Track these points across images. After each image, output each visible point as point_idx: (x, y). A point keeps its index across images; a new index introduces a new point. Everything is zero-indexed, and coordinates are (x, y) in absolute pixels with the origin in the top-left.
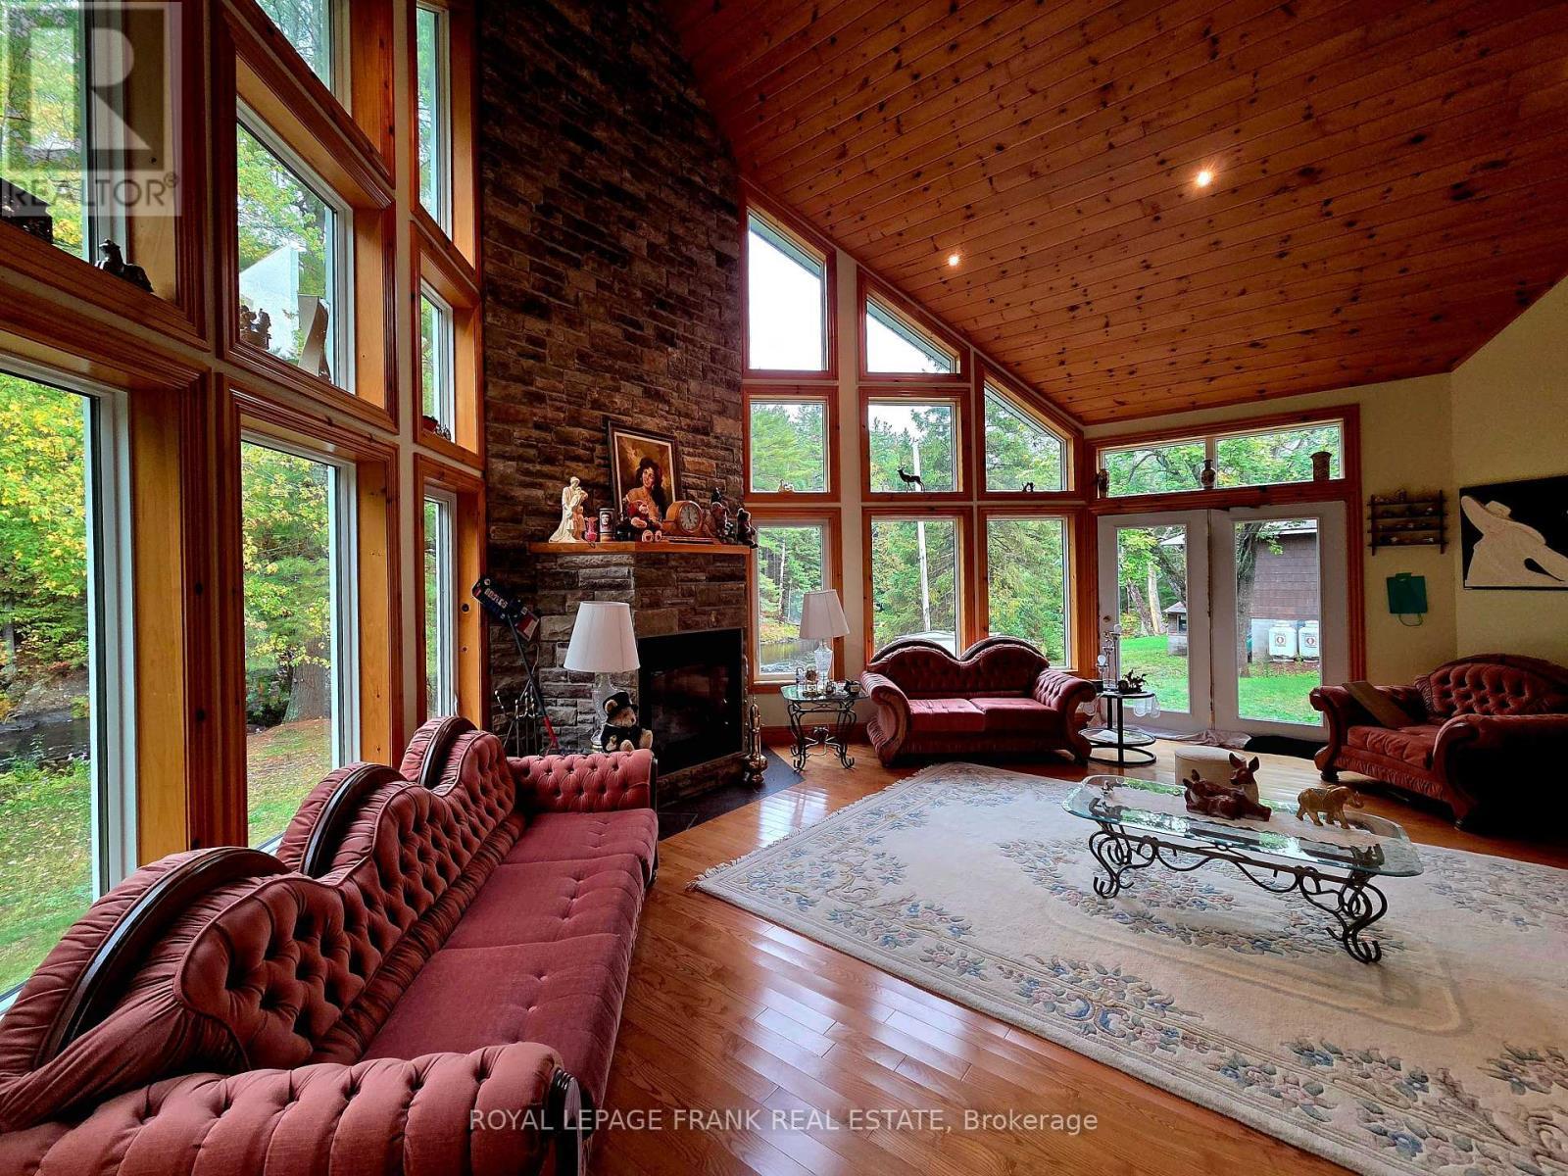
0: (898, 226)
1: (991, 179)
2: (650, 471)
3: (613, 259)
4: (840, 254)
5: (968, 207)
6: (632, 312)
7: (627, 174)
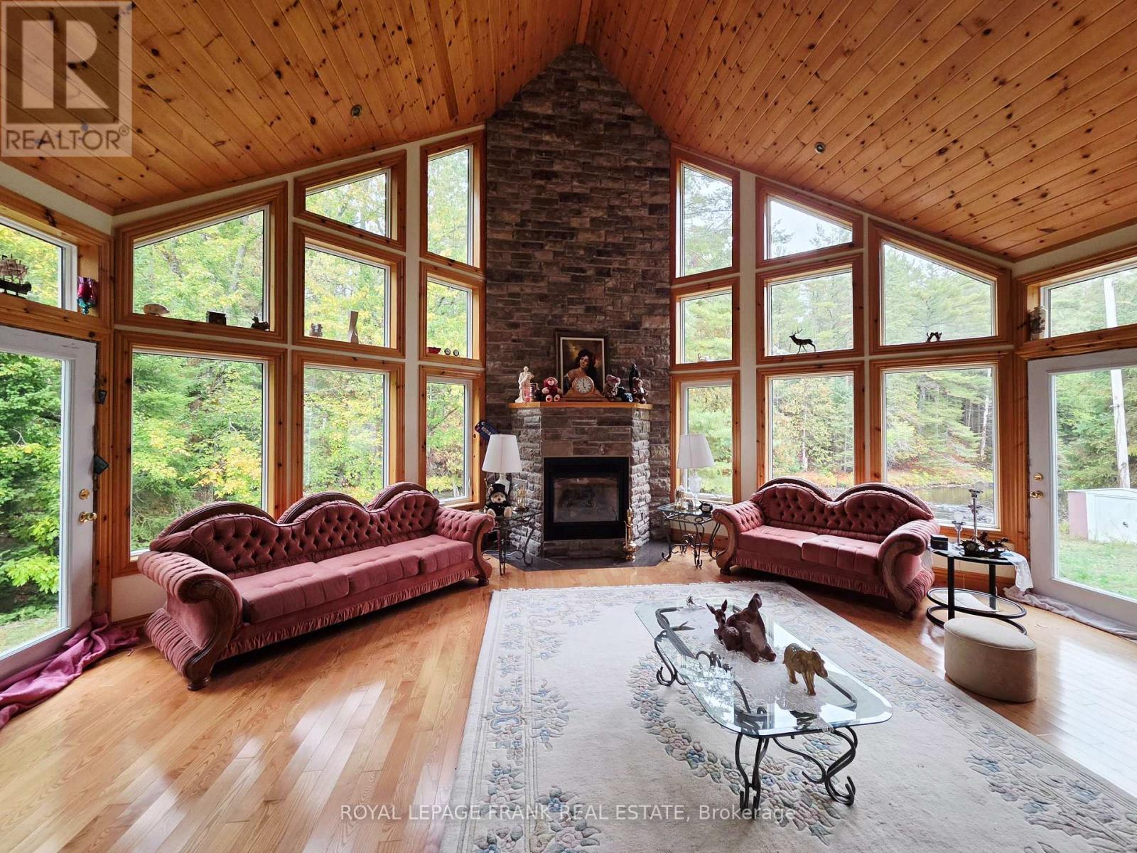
0: (771, 139)
1: (816, 74)
2: (586, 357)
3: (564, 236)
4: (743, 174)
5: (811, 103)
6: (578, 264)
7: (575, 183)
